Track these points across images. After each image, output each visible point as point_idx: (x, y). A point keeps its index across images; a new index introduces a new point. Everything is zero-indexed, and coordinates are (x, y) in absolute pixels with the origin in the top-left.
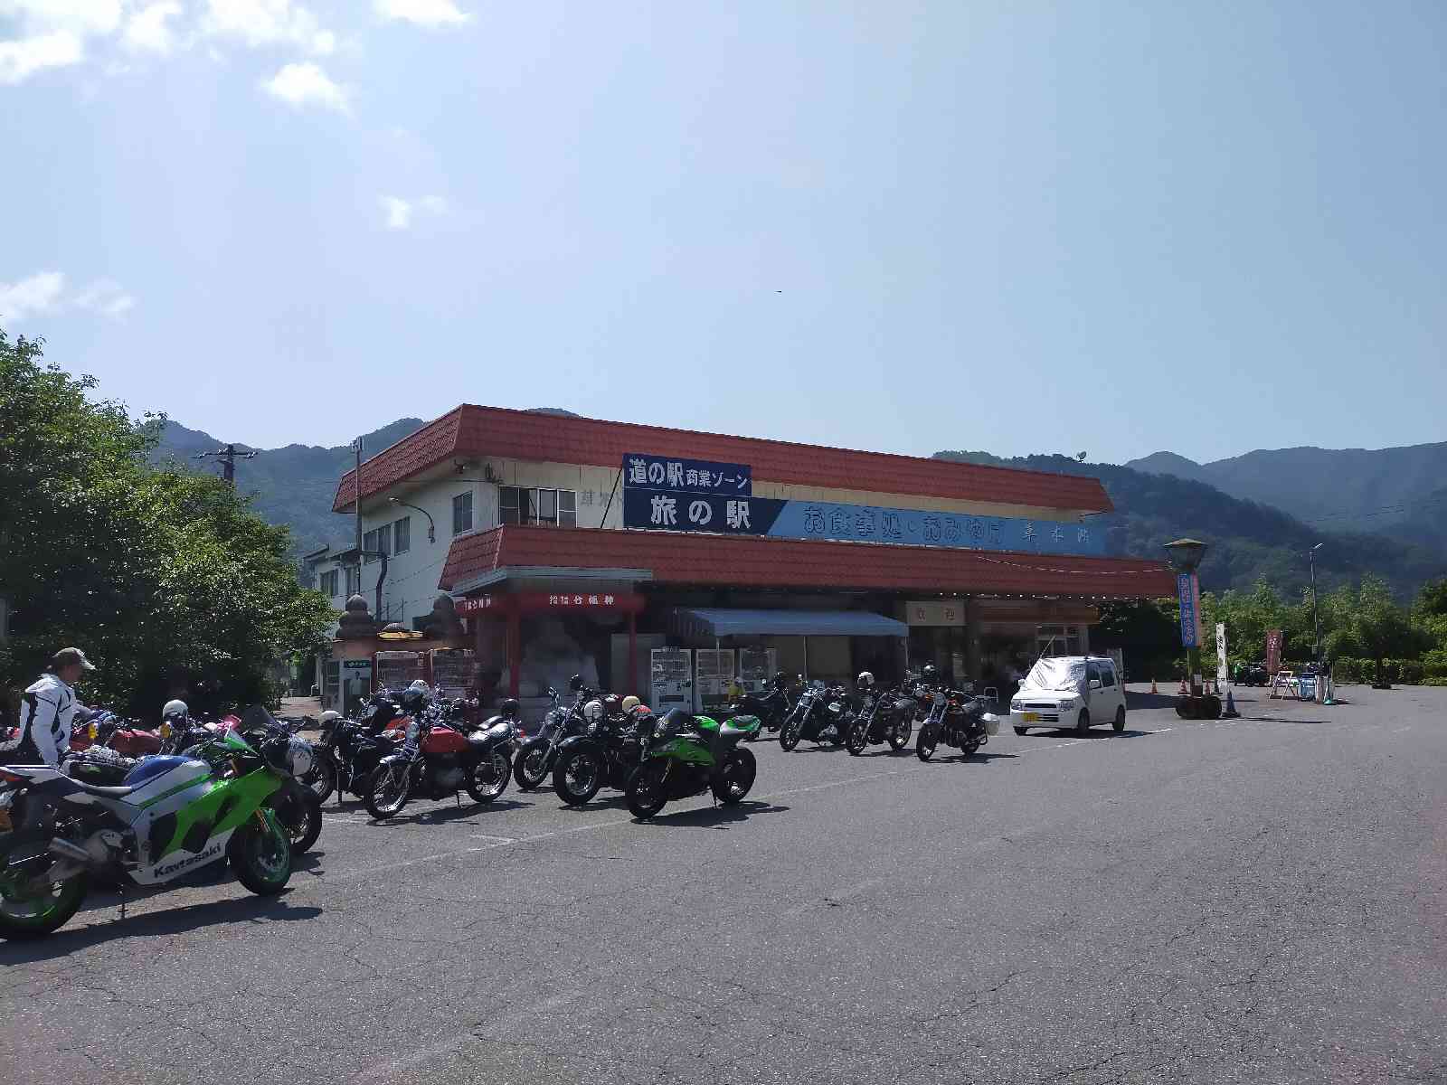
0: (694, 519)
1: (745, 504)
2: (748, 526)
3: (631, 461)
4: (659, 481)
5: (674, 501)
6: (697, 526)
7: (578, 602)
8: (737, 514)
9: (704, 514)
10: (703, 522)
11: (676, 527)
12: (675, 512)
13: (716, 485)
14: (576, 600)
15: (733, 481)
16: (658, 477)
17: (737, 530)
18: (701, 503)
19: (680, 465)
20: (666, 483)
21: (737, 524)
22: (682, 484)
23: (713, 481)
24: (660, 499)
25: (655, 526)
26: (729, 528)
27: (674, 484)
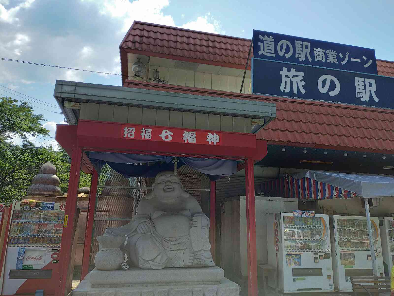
0: (323, 91)
1: (373, 82)
2: (377, 100)
3: (260, 37)
4: (288, 56)
5: (302, 74)
6: (326, 96)
7: (167, 137)
8: (365, 89)
9: (332, 87)
10: (332, 94)
11: (306, 96)
12: (303, 83)
13: (343, 63)
14: (163, 135)
15: (359, 60)
16: (287, 51)
17: (365, 103)
18: (329, 78)
19: (308, 44)
20: (293, 58)
21: (366, 98)
22: (310, 60)
23: (341, 60)
24: (289, 70)
25: (284, 94)
26: (358, 101)
27: (303, 58)
